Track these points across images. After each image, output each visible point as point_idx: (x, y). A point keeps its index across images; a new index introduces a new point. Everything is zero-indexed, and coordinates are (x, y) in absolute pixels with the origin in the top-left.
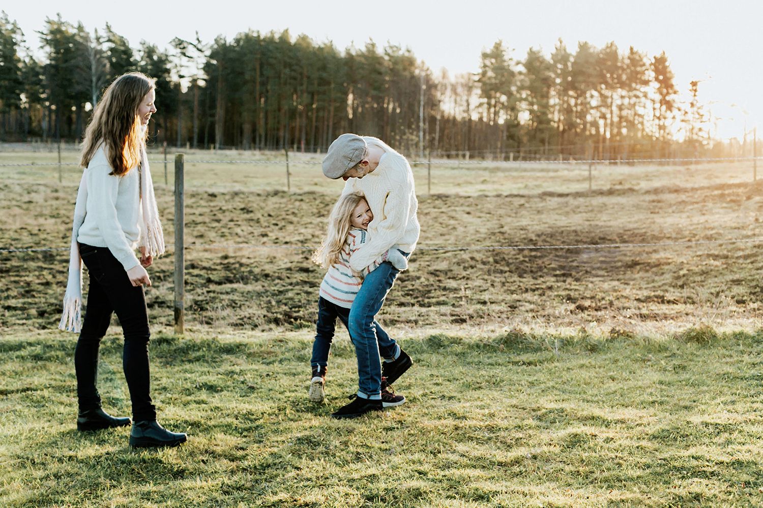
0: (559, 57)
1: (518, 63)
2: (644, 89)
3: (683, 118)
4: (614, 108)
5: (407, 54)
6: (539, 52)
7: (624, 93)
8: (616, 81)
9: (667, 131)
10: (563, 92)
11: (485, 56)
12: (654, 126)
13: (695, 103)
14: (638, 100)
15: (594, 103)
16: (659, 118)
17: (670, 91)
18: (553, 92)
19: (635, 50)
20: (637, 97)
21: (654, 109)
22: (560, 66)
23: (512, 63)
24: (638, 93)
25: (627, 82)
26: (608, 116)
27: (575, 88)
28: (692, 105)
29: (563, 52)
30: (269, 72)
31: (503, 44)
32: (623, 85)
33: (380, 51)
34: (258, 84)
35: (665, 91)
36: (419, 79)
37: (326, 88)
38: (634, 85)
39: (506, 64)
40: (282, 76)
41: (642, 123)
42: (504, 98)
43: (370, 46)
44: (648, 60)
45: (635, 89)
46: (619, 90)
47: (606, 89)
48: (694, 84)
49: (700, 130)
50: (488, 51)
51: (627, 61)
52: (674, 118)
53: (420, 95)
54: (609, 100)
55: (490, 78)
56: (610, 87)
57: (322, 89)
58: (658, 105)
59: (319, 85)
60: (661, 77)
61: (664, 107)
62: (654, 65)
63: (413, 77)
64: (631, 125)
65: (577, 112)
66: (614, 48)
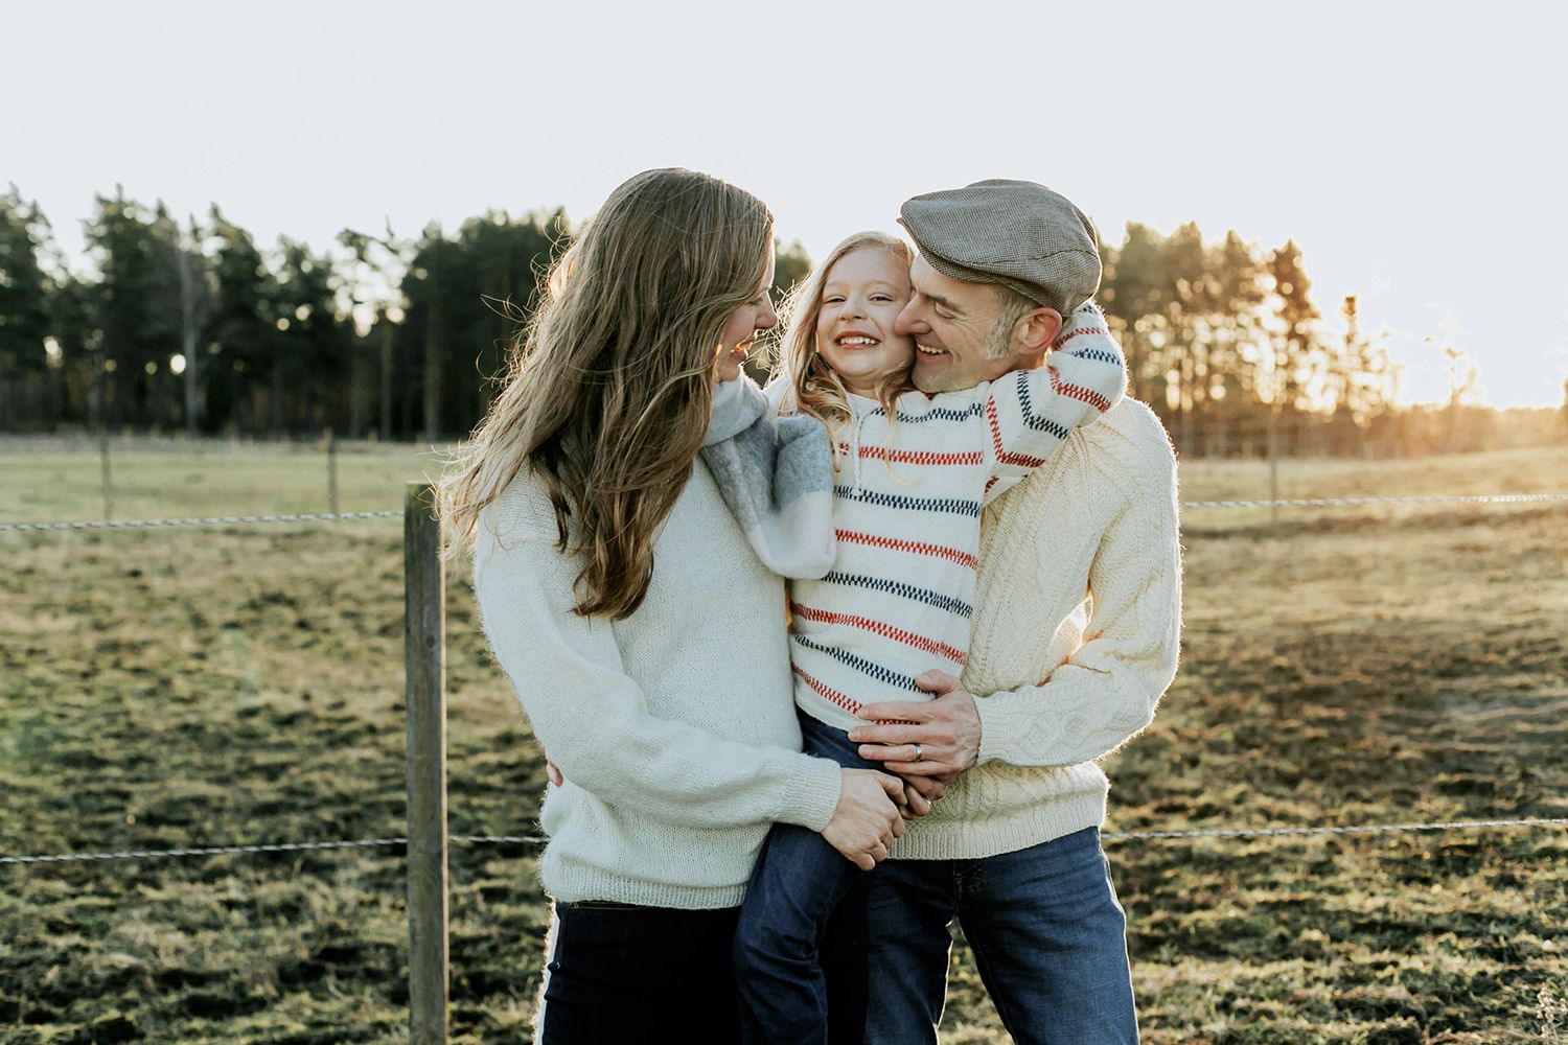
26: (1187, 364)
47: (1181, 312)
56: (1187, 308)
66: (1195, 234)
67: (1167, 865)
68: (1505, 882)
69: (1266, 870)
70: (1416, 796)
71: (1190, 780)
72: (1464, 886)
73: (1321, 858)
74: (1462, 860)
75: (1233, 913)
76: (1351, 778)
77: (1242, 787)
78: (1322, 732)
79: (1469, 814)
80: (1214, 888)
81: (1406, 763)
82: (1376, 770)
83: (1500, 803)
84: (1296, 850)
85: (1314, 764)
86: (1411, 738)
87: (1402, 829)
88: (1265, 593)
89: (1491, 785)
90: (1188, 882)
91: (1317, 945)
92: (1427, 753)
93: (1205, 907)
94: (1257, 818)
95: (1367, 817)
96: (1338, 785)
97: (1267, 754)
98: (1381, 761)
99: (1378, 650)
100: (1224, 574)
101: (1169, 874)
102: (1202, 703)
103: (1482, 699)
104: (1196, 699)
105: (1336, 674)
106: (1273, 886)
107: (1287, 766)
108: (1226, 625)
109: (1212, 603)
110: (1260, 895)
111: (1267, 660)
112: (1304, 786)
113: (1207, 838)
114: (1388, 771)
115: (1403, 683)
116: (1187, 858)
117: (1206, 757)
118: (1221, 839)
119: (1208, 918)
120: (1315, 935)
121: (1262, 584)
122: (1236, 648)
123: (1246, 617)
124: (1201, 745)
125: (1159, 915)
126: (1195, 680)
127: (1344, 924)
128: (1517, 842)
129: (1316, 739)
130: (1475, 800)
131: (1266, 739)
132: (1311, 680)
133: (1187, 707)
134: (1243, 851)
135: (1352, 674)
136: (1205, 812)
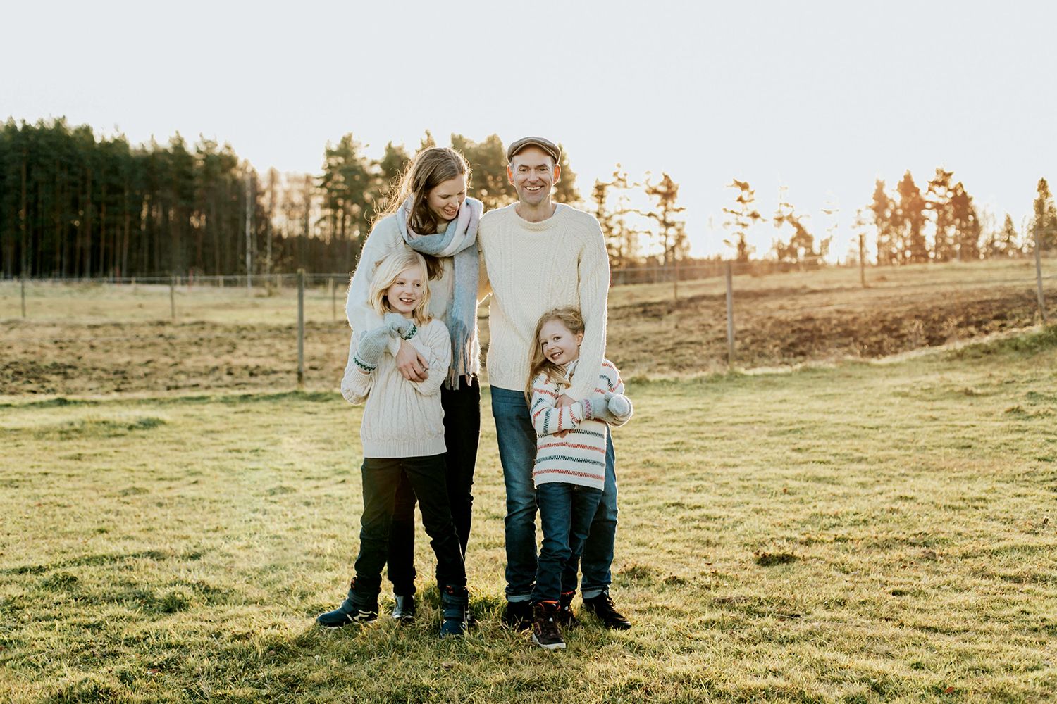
1: (373, 163)
5: (226, 152)
6: (400, 149)
8: (500, 185)
11: (330, 153)
13: (602, 212)
17: (570, 197)
23: (366, 164)
28: (598, 215)
30: (38, 175)
31: (353, 139)
33: (190, 148)
34: (24, 192)
36: (244, 182)
37: (118, 196)
39: (357, 164)
40: (58, 180)
42: (356, 209)
43: (177, 142)
48: (600, 188)
50: (334, 148)
53: (245, 205)
55: (337, 182)
56: (492, 193)
57: (111, 198)
59: (108, 193)
63: (235, 182)
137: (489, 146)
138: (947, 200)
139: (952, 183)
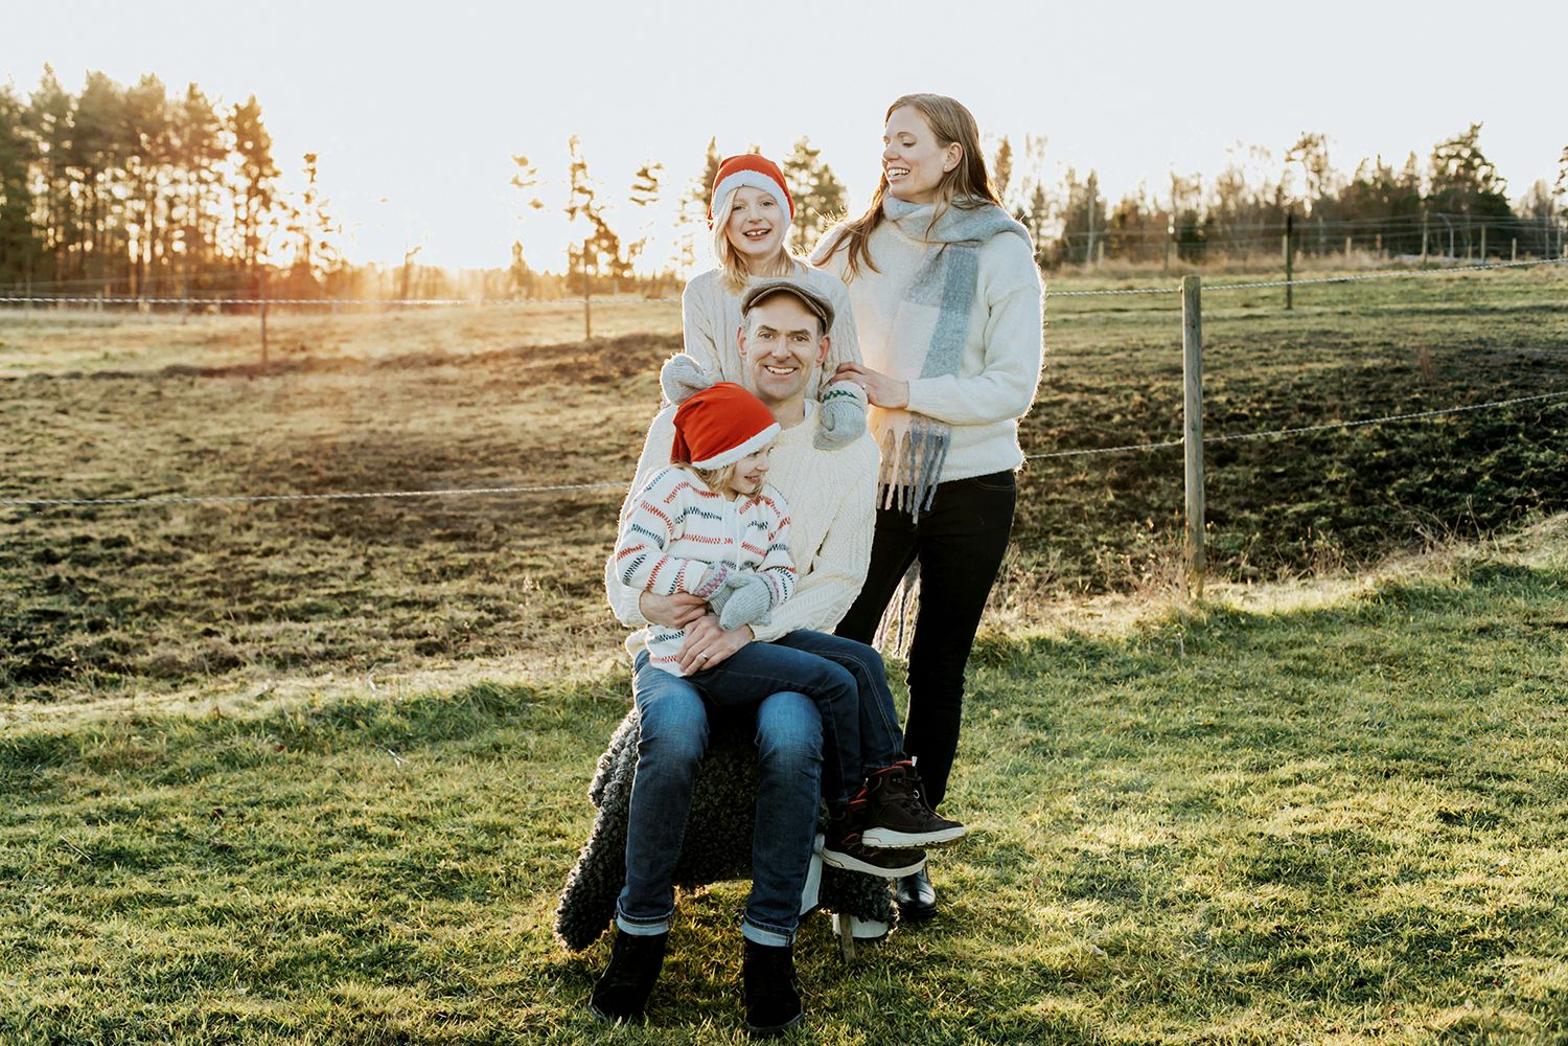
0: (48, 100)
2: (217, 165)
3: (290, 222)
4: (161, 204)
7: (180, 172)
8: (162, 150)
9: (261, 247)
10: (57, 170)
12: (236, 237)
13: (312, 194)
14: (203, 188)
15: (120, 191)
16: (245, 222)
17: (266, 171)
18: (34, 171)
19: (197, 91)
20: (201, 181)
21: (237, 206)
22: (47, 117)
24: (204, 174)
25: (185, 152)
26: (148, 217)
27: (81, 164)
28: (308, 197)
29: (54, 92)
32: (174, 157)
35: (255, 171)
38: (196, 159)
41: (214, 234)
44: (223, 111)
45: (199, 167)
46: (169, 168)
47: (142, 164)
48: (311, 158)
49: (324, 246)
51: (183, 113)
52: (274, 222)
54: (149, 187)
56: (149, 159)
58: (242, 199)
60: (249, 145)
61: (256, 202)
62: (236, 120)
64: (193, 236)
65: (84, 209)
66: (155, 85)
67: (252, 580)
68: (490, 580)
69: (324, 580)
70: (420, 542)
71: (249, 537)
72: (463, 583)
73: (362, 572)
74: (461, 572)
75: (309, 600)
76: (369, 533)
77: (290, 539)
78: (345, 506)
79: (460, 551)
80: (291, 591)
81: (410, 523)
82: (389, 528)
83: (479, 545)
84: (342, 569)
85: (341, 526)
86: (411, 509)
87: (413, 557)
88: (272, 417)
89: (474, 534)
90: (271, 589)
91: (371, 612)
92: (424, 517)
93: (288, 599)
94: (308, 556)
95: (386, 555)
96: (361, 538)
97: (304, 521)
98: (391, 522)
99: (375, 453)
100: (231, 404)
101: (255, 584)
102: (244, 490)
103: (458, 483)
104: (237, 488)
105: (346, 469)
106: (333, 587)
107: (321, 527)
108: (246, 439)
109: (226, 424)
110: (327, 591)
111: (288, 461)
112: (336, 539)
113: (275, 565)
114: (397, 529)
115: (401, 474)
116: (264, 576)
117: (256, 523)
118: (284, 565)
119: (293, 603)
120: (369, 607)
121: (266, 409)
122: (260, 452)
123: (259, 434)
124: (250, 515)
125: (257, 603)
126: (232, 476)
127: (386, 602)
128: (495, 562)
129: (339, 510)
130: (462, 544)
131: (301, 512)
132: (326, 474)
133: (232, 493)
134: (305, 572)
135: (359, 468)
136: (269, 552)
137: (145, 90)
138: (810, 190)
139: (817, 165)
